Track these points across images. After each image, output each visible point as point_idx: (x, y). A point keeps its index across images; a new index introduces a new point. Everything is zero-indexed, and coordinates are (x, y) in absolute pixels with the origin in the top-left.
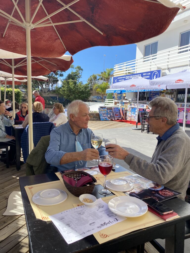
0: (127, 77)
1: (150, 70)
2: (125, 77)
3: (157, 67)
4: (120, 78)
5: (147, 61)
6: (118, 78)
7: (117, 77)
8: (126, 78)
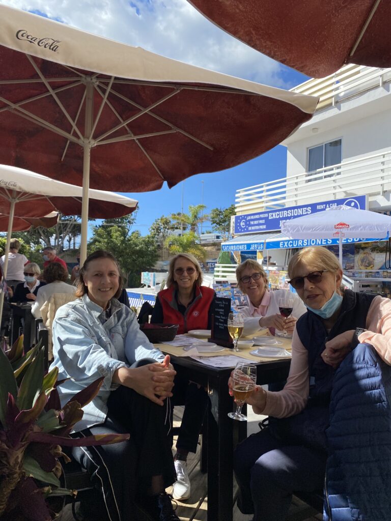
0: (274, 214)
1: (335, 197)
2: (266, 215)
3: (345, 192)
4: (252, 217)
5: (316, 179)
6: (249, 218)
7: (244, 216)
8: (270, 216)
